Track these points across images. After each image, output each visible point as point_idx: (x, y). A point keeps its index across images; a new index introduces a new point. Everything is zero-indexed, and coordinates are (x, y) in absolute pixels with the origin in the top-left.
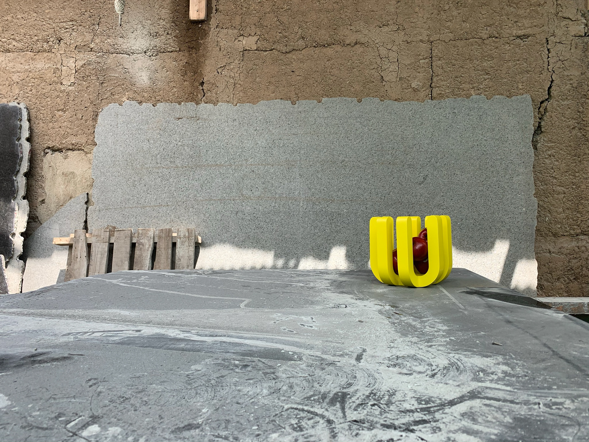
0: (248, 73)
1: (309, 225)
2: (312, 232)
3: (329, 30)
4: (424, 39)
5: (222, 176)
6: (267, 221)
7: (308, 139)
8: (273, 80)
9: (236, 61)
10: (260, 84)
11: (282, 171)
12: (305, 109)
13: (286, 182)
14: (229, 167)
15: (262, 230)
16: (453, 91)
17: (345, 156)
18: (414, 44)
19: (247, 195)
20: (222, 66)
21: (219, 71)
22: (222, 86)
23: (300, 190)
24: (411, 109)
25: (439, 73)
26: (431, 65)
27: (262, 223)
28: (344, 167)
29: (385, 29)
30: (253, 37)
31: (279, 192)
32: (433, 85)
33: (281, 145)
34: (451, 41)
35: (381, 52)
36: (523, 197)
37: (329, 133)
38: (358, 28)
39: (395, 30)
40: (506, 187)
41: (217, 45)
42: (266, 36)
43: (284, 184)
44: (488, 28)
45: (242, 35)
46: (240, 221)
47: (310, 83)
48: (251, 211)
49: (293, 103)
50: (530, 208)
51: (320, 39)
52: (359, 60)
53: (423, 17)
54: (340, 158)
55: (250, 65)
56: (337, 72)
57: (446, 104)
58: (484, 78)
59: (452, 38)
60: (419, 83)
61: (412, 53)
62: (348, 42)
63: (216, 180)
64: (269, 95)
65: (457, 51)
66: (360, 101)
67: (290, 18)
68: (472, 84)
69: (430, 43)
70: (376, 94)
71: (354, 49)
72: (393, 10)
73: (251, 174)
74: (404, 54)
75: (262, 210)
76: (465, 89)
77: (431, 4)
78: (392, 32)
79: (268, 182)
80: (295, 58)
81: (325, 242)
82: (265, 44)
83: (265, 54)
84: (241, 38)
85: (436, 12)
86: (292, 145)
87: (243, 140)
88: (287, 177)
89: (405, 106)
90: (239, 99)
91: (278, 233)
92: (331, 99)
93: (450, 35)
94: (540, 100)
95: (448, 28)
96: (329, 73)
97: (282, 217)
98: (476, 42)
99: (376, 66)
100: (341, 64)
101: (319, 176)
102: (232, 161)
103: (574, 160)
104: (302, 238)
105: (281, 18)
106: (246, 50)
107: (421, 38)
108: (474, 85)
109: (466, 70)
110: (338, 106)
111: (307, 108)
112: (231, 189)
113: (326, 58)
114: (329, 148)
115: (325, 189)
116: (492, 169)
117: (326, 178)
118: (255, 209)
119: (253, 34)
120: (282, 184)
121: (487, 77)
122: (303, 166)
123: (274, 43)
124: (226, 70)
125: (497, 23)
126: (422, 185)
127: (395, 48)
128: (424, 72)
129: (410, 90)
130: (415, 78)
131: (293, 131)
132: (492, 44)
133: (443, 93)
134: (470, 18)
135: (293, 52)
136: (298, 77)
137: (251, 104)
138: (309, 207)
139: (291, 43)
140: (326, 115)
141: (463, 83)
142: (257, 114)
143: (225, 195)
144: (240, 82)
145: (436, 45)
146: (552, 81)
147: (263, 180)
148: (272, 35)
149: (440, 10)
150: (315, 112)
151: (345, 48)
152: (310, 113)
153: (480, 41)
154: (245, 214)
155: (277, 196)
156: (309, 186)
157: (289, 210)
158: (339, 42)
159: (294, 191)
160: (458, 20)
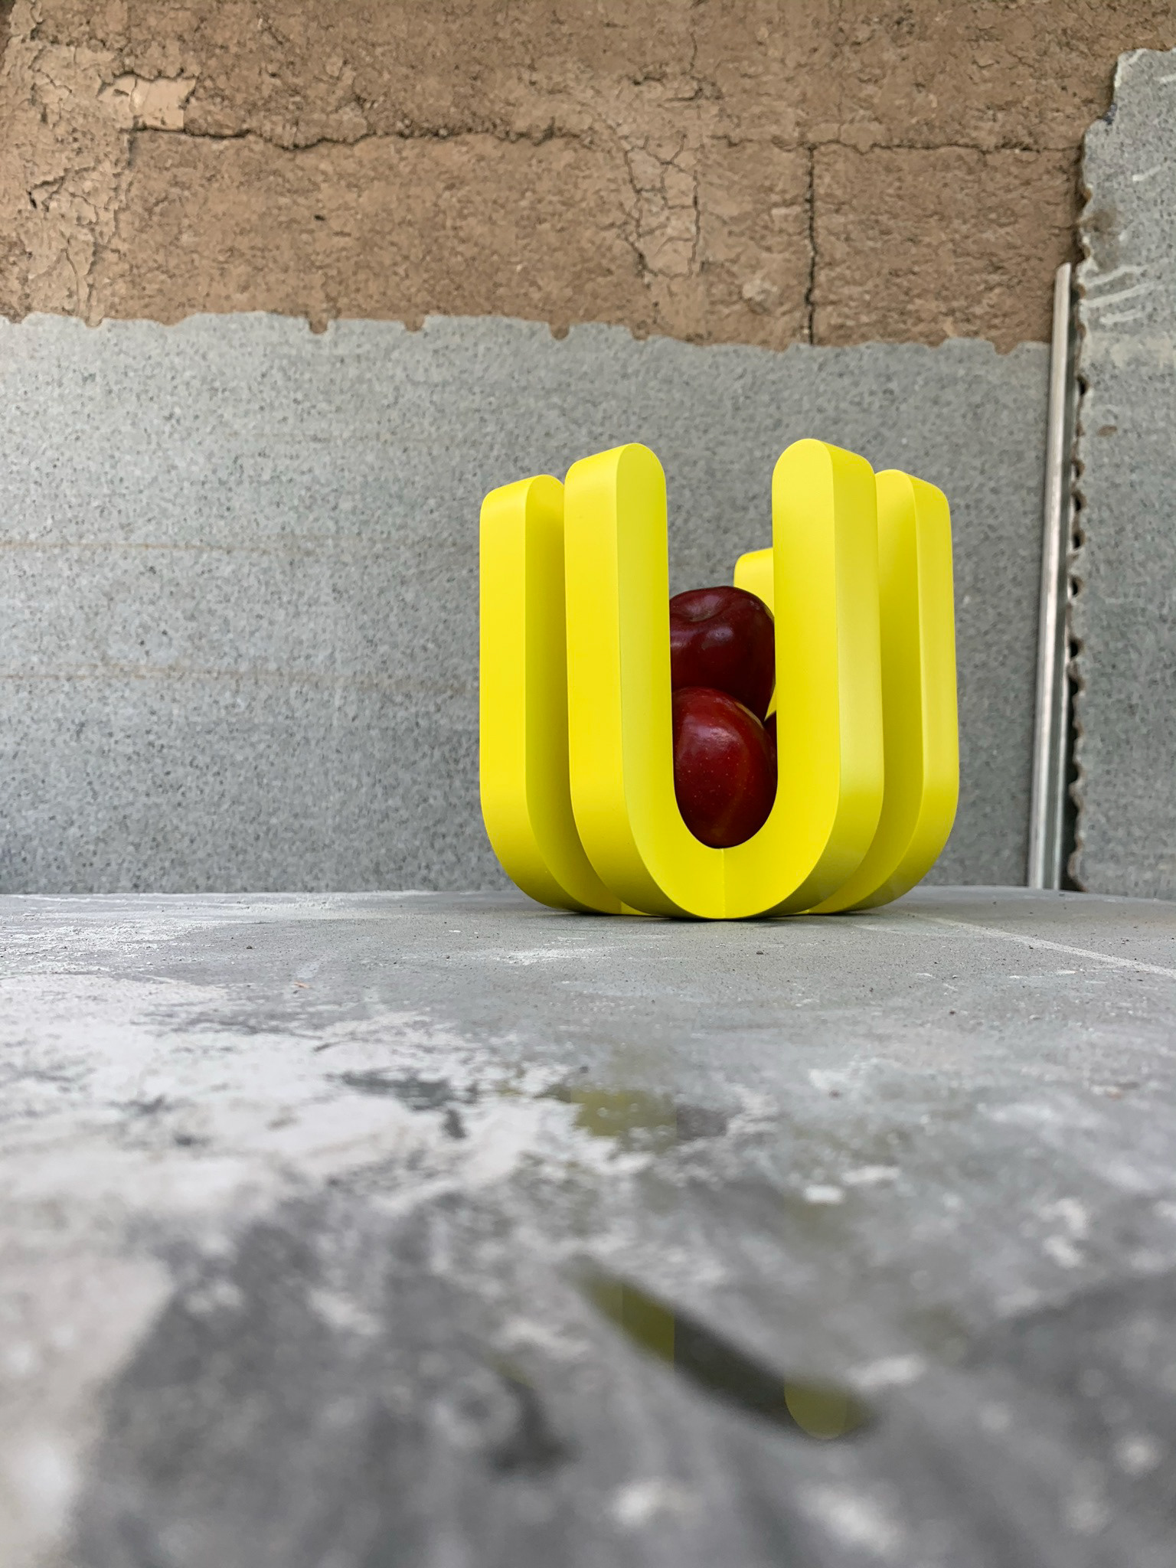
0: (150, 211)
1: (365, 780)
2: (375, 806)
3: (455, 80)
4: (786, 137)
6: (202, 760)
7: (370, 458)
9: (107, 167)
10: (195, 256)
11: (265, 571)
13: (280, 616)
14: (57, 551)
15: (179, 797)
16: (883, 321)
18: (751, 149)
19: (123, 662)
20: (50, 178)
21: (40, 196)
22: (45, 254)
23: (334, 649)
24: (739, 370)
25: (838, 256)
26: (811, 228)
27: (181, 771)
29: (654, 91)
30: (173, 85)
32: (817, 294)
33: (266, 477)
34: (877, 150)
35: (638, 170)
37: (447, 442)
38: (557, 78)
39: (687, 95)
41: (33, 101)
42: (222, 82)
43: (271, 623)
44: (1000, 115)
45: (131, 73)
46: (92, 760)
47: (381, 264)
48: (136, 720)
49: (317, 327)
51: (419, 107)
52: (560, 192)
55: (159, 184)
56: (479, 230)
57: (861, 359)
58: (986, 282)
59: (879, 137)
60: (767, 285)
61: (745, 182)
62: (520, 125)
64: (228, 298)
65: (897, 184)
66: (560, 334)
67: (314, 25)
68: (946, 299)
69: (807, 153)
70: (619, 314)
71: (541, 152)
72: (682, 28)
73: (143, 579)
74: (716, 181)
75: (182, 720)
76: (924, 316)
77: (810, 20)
78: (676, 104)
79: (211, 612)
80: (330, 170)
81: (426, 843)
82: (219, 114)
83: (215, 146)
84: (125, 84)
85: (826, 46)
86: (306, 478)
87: (117, 454)
88: (284, 597)
89: (721, 359)
90: (112, 306)
91: (242, 808)
92: (455, 320)
93: (874, 126)
95: (867, 103)
96: (451, 233)
97: (262, 746)
98: (960, 158)
99: (617, 216)
100: (495, 202)
101: (409, 597)
102: (73, 528)
104: (337, 829)
105: (279, 22)
106: (145, 128)
107: (774, 130)
108: (955, 304)
109: (925, 250)
110: (481, 348)
111: (367, 347)
113: (443, 177)
114: (447, 496)
115: (430, 646)
118: (153, 713)
119: (172, 71)
120: (264, 623)
121: (995, 278)
122: (347, 558)
123: (252, 109)
124: (64, 197)
125: (1029, 98)
127: (686, 159)
128: (785, 250)
129: (737, 307)
130: (754, 267)
131: (314, 426)
132: (1014, 170)
133: (850, 323)
134: (941, 77)
135: (323, 149)
136: (336, 239)
137: (154, 324)
138: (367, 712)
139: (316, 116)
140: (436, 376)
141: (919, 296)
142: (177, 360)
143: (35, 659)
144: (116, 243)
145: (826, 160)
147: (190, 605)
148: (245, 79)
149: (842, 41)
150: (398, 361)
151: (512, 147)
152: (379, 364)
153: (972, 156)
154: (111, 735)
155: (244, 667)
156: (371, 633)
157: (288, 722)
158: (488, 124)
159: (311, 651)
160: (900, 80)
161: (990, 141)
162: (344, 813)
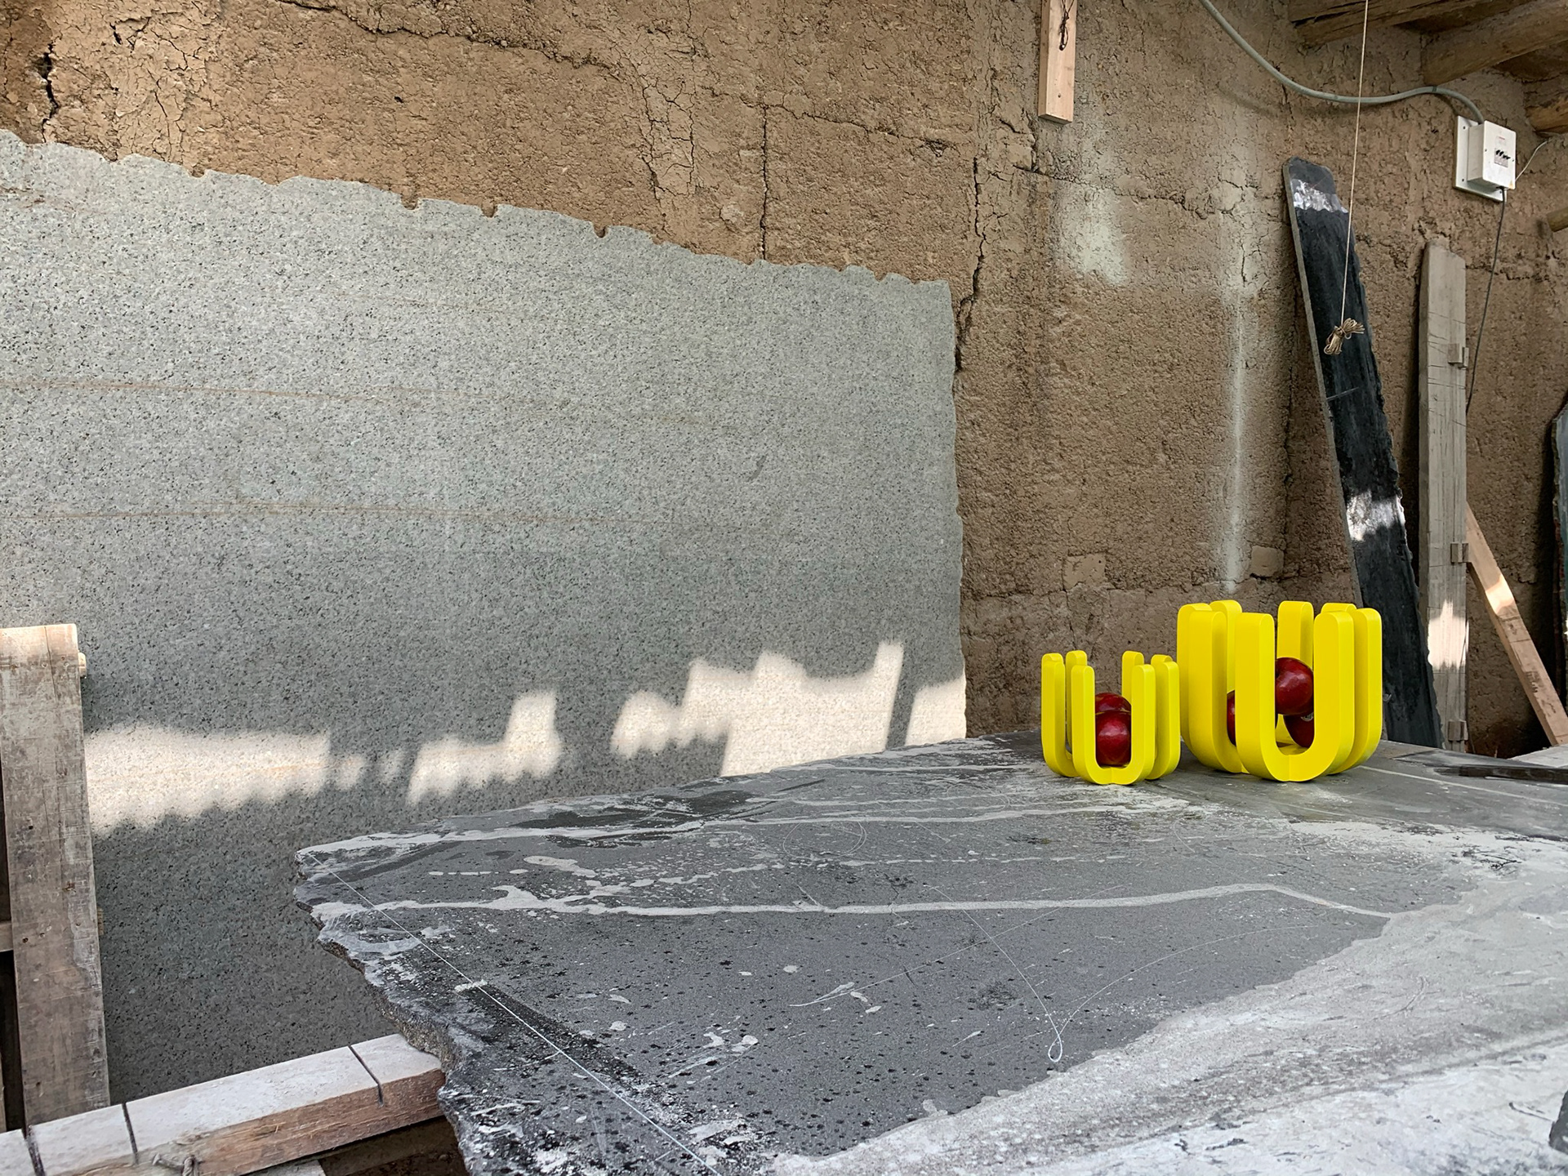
0: (240, 66)
1: (474, 595)
4: (749, 96)
5: (154, 425)
6: (337, 585)
7: (461, 324)
8: (333, 112)
10: (285, 116)
11: (379, 419)
12: (446, 229)
13: (395, 458)
14: (181, 394)
15: (319, 618)
16: (807, 247)
17: (569, 387)
18: (727, 101)
19: (257, 500)
20: (137, 16)
21: (124, 32)
22: (132, 90)
23: (442, 486)
24: (724, 277)
25: (781, 194)
26: (764, 169)
27: (317, 594)
28: (568, 420)
29: (660, 41)
31: (373, 489)
32: (768, 221)
33: (374, 335)
34: (805, 117)
35: (651, 104)
36: (940, 515)
37: (522, 316)
38: (592, 16)
39: (685, 50)
40: (912, 491)
43: (388, 465)
44: (877, 105)
46: (235, 590)
47: (454, 150)
48: (274, 552)
49: (410, 204)
50: (952, 538)
51: (486, 19)
52: (594, 111)
53: (747, 36)
54: (557, 394)
55: (249, 42)
56: (533, 133)
57: (798, 276)
58: (867, 225)
59: (807, 108)
60: (737, 210)
61: (723, 127)
62: (566, 50)
63: (131, 441)
64: (319, 161)
65: (817, 145)
66: (601, 232)
68: (845, 235)
69: (763, 111)
70: (638, 219)
71: (579, 73)
73: (268, 423)
74: (704, 122)
75: (315, 551)
76: (832, 245)
77: (765, 7)
78: (678, 55)
79: (334, 454)
80: (407, 56)
81: (525, 644)
83: (301, 15)
85: (775, 31)
86: (408, 338)
88: (397, 442)
89: (712, 267)
91: (375, 624)
92: (521, 211)
93: (805, 99)
94: (961, 298)
95: (799, 80)
96: (511, 132)
98: (854, 133)
99: (638, 140)
100: (545, 111)
101: (500, 444)
102: (195, 373)
103: (1008, 434)
104: (454, 637)
107: (742, 89)
108: (850, 239)
109: (833, 197)
110: (543, 238)
111: (452, 226)
112: (194, 476)
113: (503, 81)
114: (524, 361)
115: (519, 484)
116: (887, 449)
117: (521, 450)
118: (289, 545)
120: (382, 464)
121: (872, 223)
122: (448, 410)
124: (151, 37)
125: (893, 97)
126: (755, 482)
127: (684, 101)
128: (748, 184)
129: (718, 224)
130: (729, 195)
131: (413, 293)
132: (884, 146)
133: (788, 246)
134: (844, 71)
135: (402, 37)
136: (415, 121)
137: (259, 182)
138: (472, 540)
139: (395, 6)
140: (510, 260)
141: (828, 230)
142: (283, 219)
143: (169, 497)
144: (206, 92)
145: (774, 119)
146: (981, 258)
147: (315, 448)
149: (786, 31)
150: (478, 241)
151: (557, 66)
152: (463, 243)
153: (861, 133)
154: (251, 566)
155: (367, 504)
156: (471, 473)
157: (408, 549)
158: (540, 44)
159: (423, 489)
160: (820, 67)
161: (872, 124)
162: (460, 624)
